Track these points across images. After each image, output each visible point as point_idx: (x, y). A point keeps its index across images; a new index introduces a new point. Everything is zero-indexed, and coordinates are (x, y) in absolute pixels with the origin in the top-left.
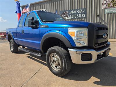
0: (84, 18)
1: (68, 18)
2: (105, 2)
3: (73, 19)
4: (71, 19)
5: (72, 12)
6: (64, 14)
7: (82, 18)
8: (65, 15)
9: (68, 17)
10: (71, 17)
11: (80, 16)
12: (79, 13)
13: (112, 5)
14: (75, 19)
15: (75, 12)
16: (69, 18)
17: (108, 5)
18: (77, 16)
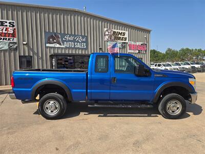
0: (86, 49)
1: (60, 46)
2: (107, 33)
3: (69, 48)
4: (66, 48)
5: (68, 38)
6: (54, 39)
7: (82, 49)
8: (55, 41)
9: (60, 44)
10: (66, 45)
11: (78, 46)
12: (78, 42)
13: (113, 38)
14: (73, 48)
15: (71, 38)
16: (62, 46)
17: (110, 37)
18: (75, 45)
